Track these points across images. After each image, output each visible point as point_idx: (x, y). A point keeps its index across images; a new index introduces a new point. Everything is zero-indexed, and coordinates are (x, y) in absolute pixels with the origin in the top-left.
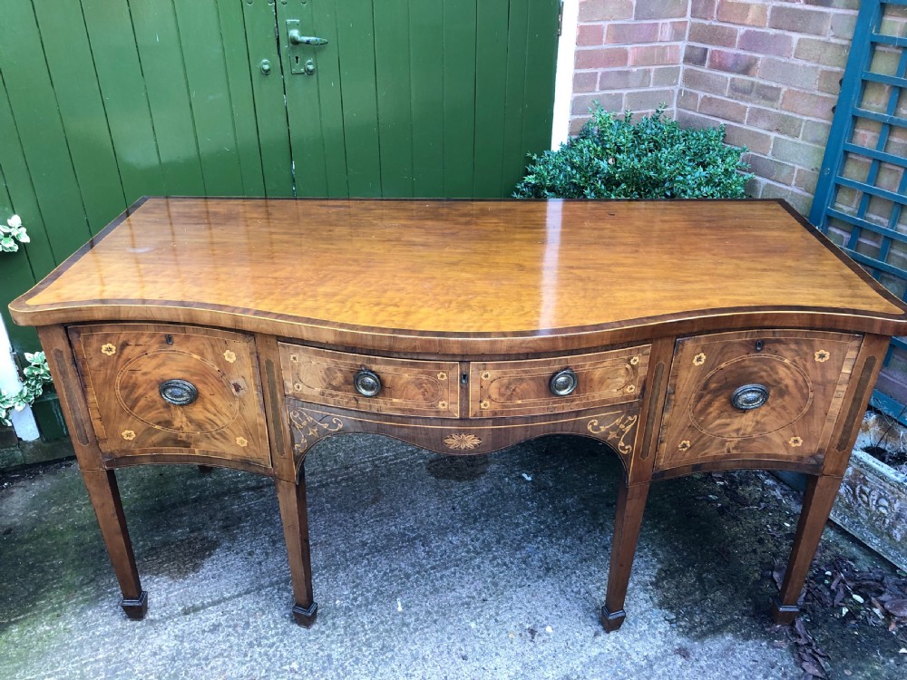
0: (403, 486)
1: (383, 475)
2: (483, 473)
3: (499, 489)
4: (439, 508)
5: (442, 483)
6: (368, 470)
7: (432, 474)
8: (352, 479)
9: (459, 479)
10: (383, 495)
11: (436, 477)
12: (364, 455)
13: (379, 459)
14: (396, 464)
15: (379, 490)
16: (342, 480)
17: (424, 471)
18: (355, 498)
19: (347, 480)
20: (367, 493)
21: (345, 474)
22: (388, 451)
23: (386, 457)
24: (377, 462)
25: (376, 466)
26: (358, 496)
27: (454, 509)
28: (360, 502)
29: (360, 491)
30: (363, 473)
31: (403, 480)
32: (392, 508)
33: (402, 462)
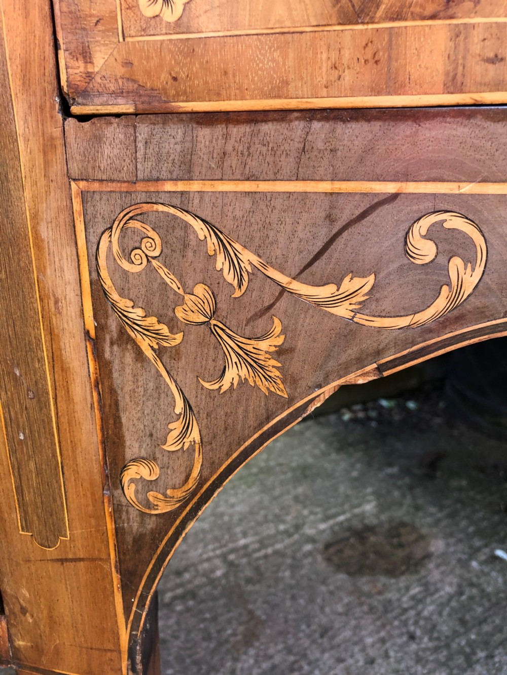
0: (293, 598)
1: (249, 581)
2: (428, 556)
3: (472, 585)
4: (383, 641)
5: (364, 583)
6: (219, 573)
7: (339, 568)
8: (193, 594)
9: (392, 572)
10: (263, 623)
11: (349, 573)
12: (205, 546)
13: (233, 551)
14: (266, 557)
15: (251, 613)
16: (175, 598)
17: (322, 565)
18: (208, 637)
19: (183, 598)
20: (229, 621)
21: (178, 586)
22: (245, 534)
23: (245, 547)
24: (232, 557)
25: (231, 564)
26: (213, 630)
27: (412, 637)
28: (220, 644)
29: (214, 619)
30: (212, 582)
31: (291, 587)
32: (289, 651)
33: (276, 552)
